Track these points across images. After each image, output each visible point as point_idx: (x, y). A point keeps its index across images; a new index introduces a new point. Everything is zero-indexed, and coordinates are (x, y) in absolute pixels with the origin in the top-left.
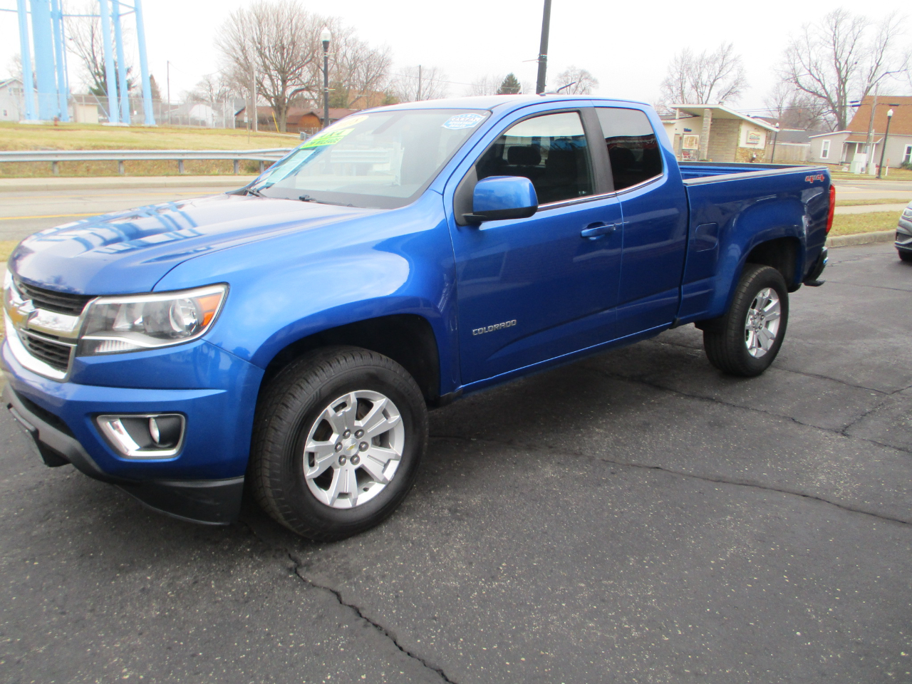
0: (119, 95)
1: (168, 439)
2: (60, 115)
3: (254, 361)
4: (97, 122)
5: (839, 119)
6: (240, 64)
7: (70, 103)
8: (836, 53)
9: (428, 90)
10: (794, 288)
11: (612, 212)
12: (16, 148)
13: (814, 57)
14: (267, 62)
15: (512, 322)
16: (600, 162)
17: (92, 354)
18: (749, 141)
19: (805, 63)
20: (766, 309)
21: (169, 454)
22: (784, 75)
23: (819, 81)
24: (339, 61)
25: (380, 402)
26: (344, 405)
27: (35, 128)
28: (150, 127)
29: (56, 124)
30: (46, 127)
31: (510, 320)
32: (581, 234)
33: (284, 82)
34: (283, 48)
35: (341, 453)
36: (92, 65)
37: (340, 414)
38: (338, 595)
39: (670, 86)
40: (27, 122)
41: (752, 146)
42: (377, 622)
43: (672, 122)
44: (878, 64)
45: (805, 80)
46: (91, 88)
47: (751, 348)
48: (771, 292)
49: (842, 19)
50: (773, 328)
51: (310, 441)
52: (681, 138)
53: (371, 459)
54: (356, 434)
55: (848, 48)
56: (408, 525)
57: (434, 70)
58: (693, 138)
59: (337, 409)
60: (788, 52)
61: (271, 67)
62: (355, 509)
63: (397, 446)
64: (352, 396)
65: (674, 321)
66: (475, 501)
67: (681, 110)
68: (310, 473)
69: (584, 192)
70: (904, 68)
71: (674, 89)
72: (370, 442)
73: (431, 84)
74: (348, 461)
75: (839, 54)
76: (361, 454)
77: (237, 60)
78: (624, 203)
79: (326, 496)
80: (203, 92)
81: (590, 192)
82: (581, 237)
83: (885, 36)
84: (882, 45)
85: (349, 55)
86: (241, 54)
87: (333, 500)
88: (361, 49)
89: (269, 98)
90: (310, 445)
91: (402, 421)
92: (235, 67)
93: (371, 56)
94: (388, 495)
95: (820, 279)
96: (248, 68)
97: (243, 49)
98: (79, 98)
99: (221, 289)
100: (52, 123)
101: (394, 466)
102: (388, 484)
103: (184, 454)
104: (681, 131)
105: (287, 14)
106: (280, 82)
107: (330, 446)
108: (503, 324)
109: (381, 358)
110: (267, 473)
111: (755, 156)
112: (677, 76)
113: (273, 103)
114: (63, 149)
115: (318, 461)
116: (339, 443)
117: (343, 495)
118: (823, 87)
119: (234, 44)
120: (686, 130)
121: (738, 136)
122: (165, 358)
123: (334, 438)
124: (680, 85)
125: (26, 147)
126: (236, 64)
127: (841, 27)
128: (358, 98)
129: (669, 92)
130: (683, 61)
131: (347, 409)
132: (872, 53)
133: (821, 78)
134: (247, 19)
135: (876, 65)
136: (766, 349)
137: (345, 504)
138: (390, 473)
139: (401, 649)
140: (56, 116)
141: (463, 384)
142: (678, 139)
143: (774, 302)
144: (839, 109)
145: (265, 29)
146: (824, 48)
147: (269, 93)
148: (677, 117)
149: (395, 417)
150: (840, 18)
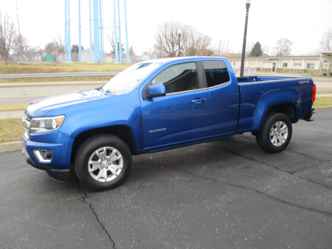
0: (119, 53)
1: (48, 157)
2: (100, 60)
3: (71, 136)
4: (111, 62)
6: (159, 42)
7: (104, 56)
9: (227, 48)
10: (295, 121)
11: (206, 94)
12: (84, 71)
14: (168, 41)
15: (165, 129)
16: (202, 78)
17: (35, 133)
20: (281, 129)
21: (49, 161)
24: (194, 39)
25: (115, 151)
26: (102, 151)
27: (92, 64)
28: (128, 64)
29: (99, 63)
30: (96, 64)
31: (164, 128)
32: (191, 101)
33: (173, 47)
34: (173, 35)
35: (102, 165)
36: (112, 43)
37: (100, 154)
38: (91, 205)
39: (323, 44)
40: (90, 62)
42: (96, 213)
43: (319, 58)
46: (112, 51)
47: (274, 142)
48: (282, 122)
50: (286, 136)
51: (90, 160)
52: (322, 64)
53: (113, 168)
54: (107, 160)
56: (123, 189)
57: (229, 41)
58: (327, 65)
59: (99, 152)
61: (169, 42)
62: (106, 182)
63: (121, 165)
64: (105, 148)
65: (237, 131)
66: (148, 184)
67: (323, 53)
68: (90, 170)
69: (195, 88)
71: (325, 45)
72: (112, 163)
73: (228, 46)
74: (105, 168)
76: (109, 166)
77: (158, 40)
78: (211, 92)
79: (96, 178)
80: (148, 51)
81: (197, 88)
82: (192, 102)
85: (197, 37)
86: (159, 38)
87: (98, 179)
88: (201, 34)
89: (167, 52)
90: (90, 162)
91: (122, 157)
92: (156, 43)
93: (206, 37)
94: (117, 179)
95: (311, 119)
96: (161, 43)
97: (160, 37)
98: (106, 54)
99: (63, 116)
100: (97, 62)
101: (120, 171)
102: (118, 176)
103: (52, 161)
104: (322, 61)
105: (175, 24)
106: (172, 48)
107: (98, 163)
108: (161, 130)
109: (114, 137)
110: (77, 169)
112: (326, 40)
113: (169, 55)
114: (98, 71)
115: (93, 167)
116: (101, 162)
117: (102, 178)
119: (157, 35)
120: (325, 61)
122: (48, 135)
123: (99, 161)
124: (327, 43)
125: (87, 71)
126: (157, 42)
128: (200, 52)
129: (322, 46)
130: (328, 34)
131: (103, 152)
134: (161, 26)
136: (282, 144)
137: (103, 181)
138: (118, 173)
139: (99, 222)
140: (99, 60)
141: (147, 147)
142: (321, 65)
143: (285, 126)
145: (167, 29)
147: (168, 51)
148: (321, 56)
149: (120, 156)
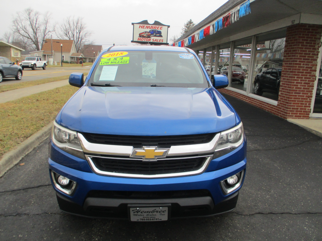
5: (37, 46)
8: (31, 24)
13: (24, 25)
18: (15, 54)
19: (21, 26)
22: (14, 30)
23: (27, 33)
41: (16, 56)
44: (46, 28)
45: (22, 32)
49: (31, 12)
55: (35, 22)
60: (14, 22)
70: (54, 30)
75: (32, 23)
83: (46, 19)
84: (46, 22)
111: (18, 60)
118: (29, 35)
121: (11, 53)
127: (31, 14)
132: (43, 24)
133: (27, 32)
135: (45, 29)
144: (36, 43)
146: (26, 21)
150: (30, 11)
